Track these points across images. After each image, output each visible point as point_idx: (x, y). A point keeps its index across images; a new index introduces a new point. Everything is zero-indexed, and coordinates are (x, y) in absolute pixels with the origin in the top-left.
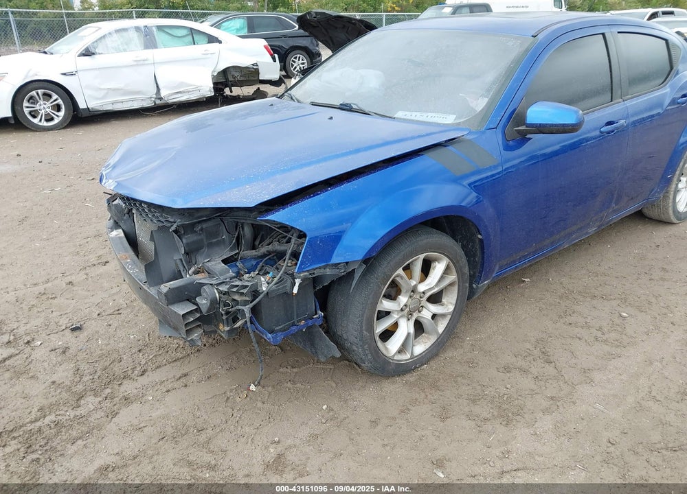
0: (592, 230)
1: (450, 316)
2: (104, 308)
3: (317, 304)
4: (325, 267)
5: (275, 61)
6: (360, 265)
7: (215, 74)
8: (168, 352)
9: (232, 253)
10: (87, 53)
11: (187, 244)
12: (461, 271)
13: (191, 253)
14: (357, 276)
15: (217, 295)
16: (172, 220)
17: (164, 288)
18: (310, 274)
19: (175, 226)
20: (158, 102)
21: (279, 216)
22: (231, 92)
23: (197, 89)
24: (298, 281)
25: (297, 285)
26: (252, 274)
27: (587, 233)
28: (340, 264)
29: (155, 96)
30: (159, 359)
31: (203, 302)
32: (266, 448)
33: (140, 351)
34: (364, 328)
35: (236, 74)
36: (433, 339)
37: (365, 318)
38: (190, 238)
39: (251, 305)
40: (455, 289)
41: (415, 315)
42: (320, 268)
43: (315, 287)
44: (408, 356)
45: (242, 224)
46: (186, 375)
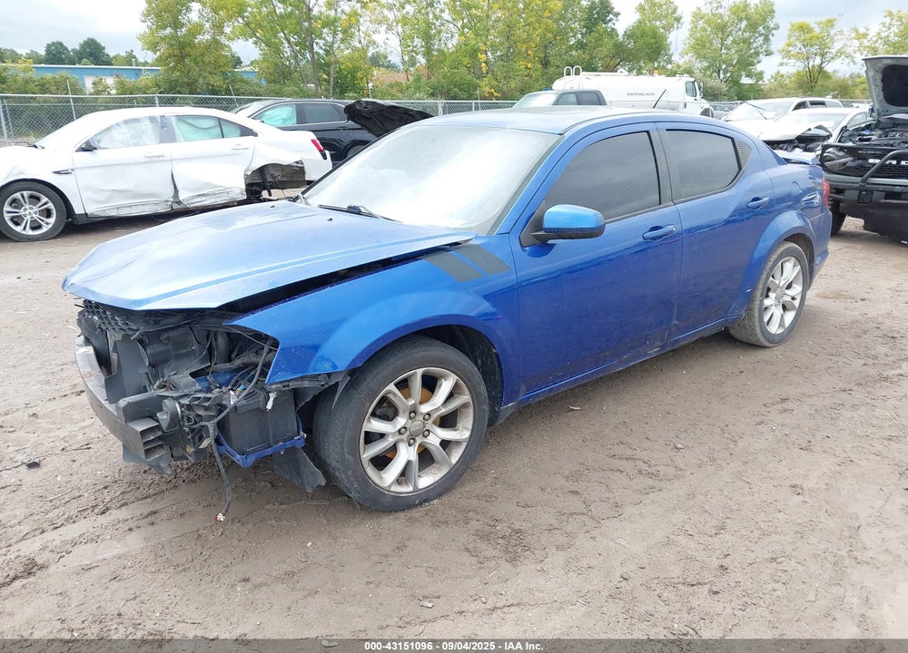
0: (654, 351)
1: (465, 444)
2: (71, 442)
3: (300, 424)
4: (302, 378)
5: (325, 158)
6: (345, 377)
7: (249, 173)
8: (138, 488)
9: (203, 366)
10: (88, 148)
11: (152, 354)
12: (475, 390)
13: (156, 366)
14: (340, 389)
15: (179, 410)
16: (135, 328)
17: (123, 402)
18: (284, 386)
19: (137, 333)
20: (176, 207)
21: (249, 322)
22: (270, 195)
23: (226, 191)
24: (272, 396)
25: (271, 400)
26: (224, 389)
27: (646, 355)
28: (319, 375)
29: (172, 199)
30: (127, 496)
31: (164, 417)
32: (232, 586)
33: (105, 488)
34: (345, 450)
35: (276, 174)
36: (444, 471)
37: (346, 439)
38: (154, 349)
39: (216, 420)
40: (471, 411)
41: (419, 440)
42: (295, 380)
43: (296, 405)
44: (411, 489)
45: (215, 334)
46: (155, 512)
